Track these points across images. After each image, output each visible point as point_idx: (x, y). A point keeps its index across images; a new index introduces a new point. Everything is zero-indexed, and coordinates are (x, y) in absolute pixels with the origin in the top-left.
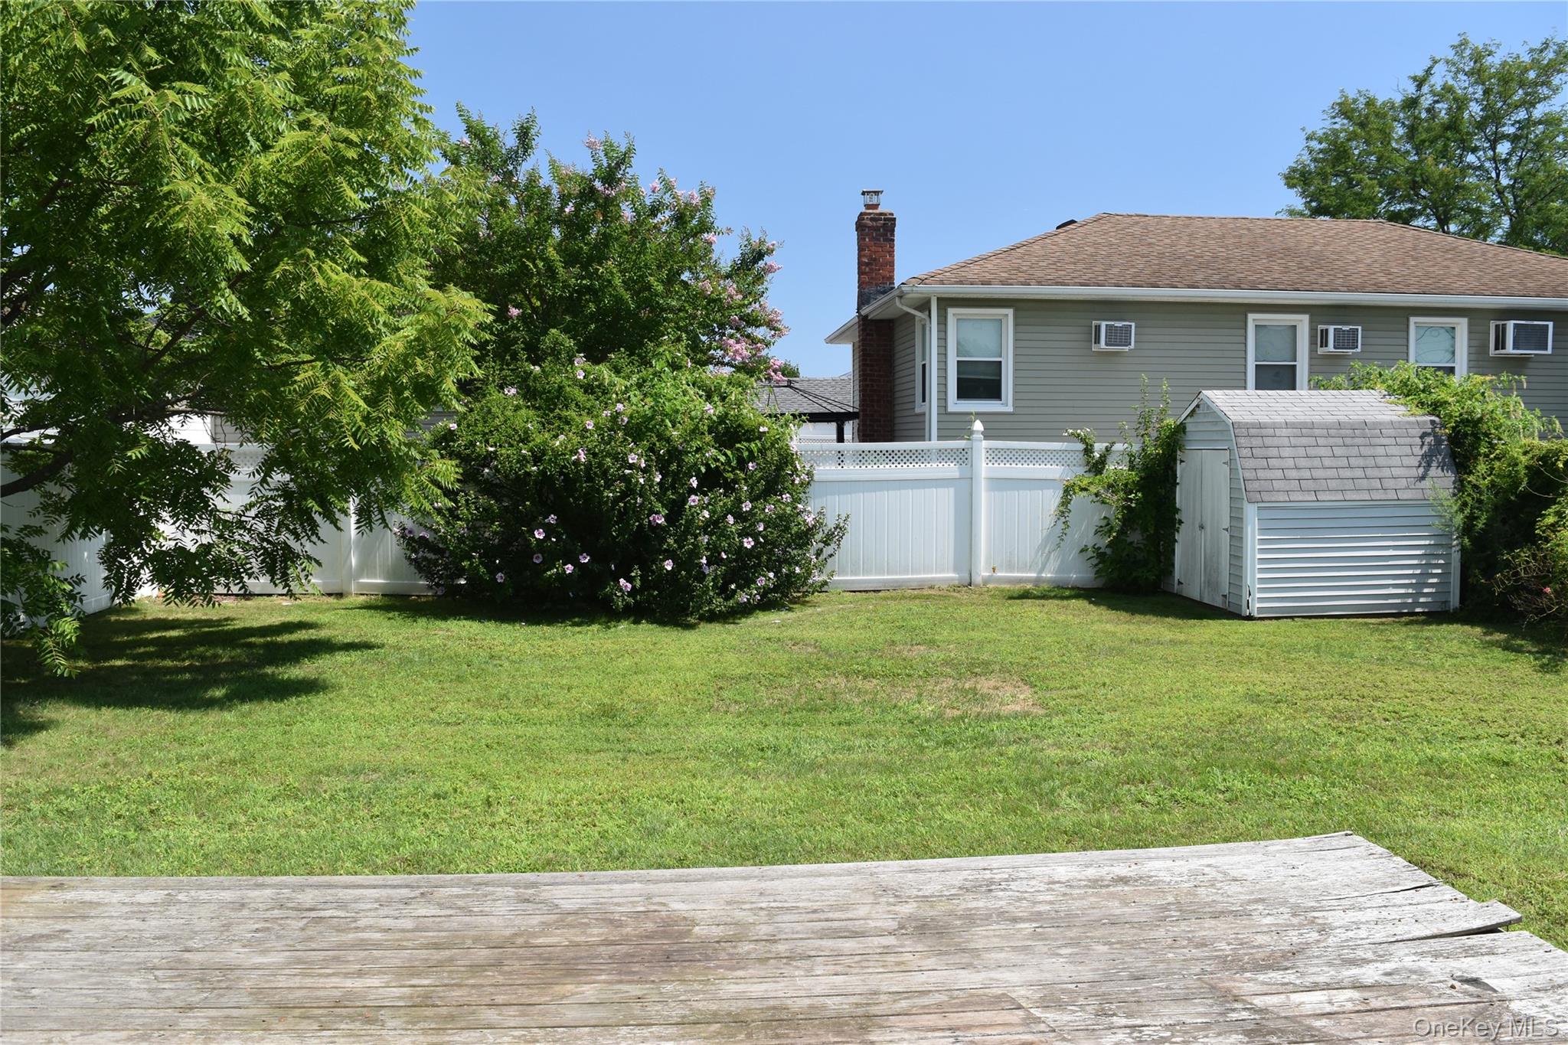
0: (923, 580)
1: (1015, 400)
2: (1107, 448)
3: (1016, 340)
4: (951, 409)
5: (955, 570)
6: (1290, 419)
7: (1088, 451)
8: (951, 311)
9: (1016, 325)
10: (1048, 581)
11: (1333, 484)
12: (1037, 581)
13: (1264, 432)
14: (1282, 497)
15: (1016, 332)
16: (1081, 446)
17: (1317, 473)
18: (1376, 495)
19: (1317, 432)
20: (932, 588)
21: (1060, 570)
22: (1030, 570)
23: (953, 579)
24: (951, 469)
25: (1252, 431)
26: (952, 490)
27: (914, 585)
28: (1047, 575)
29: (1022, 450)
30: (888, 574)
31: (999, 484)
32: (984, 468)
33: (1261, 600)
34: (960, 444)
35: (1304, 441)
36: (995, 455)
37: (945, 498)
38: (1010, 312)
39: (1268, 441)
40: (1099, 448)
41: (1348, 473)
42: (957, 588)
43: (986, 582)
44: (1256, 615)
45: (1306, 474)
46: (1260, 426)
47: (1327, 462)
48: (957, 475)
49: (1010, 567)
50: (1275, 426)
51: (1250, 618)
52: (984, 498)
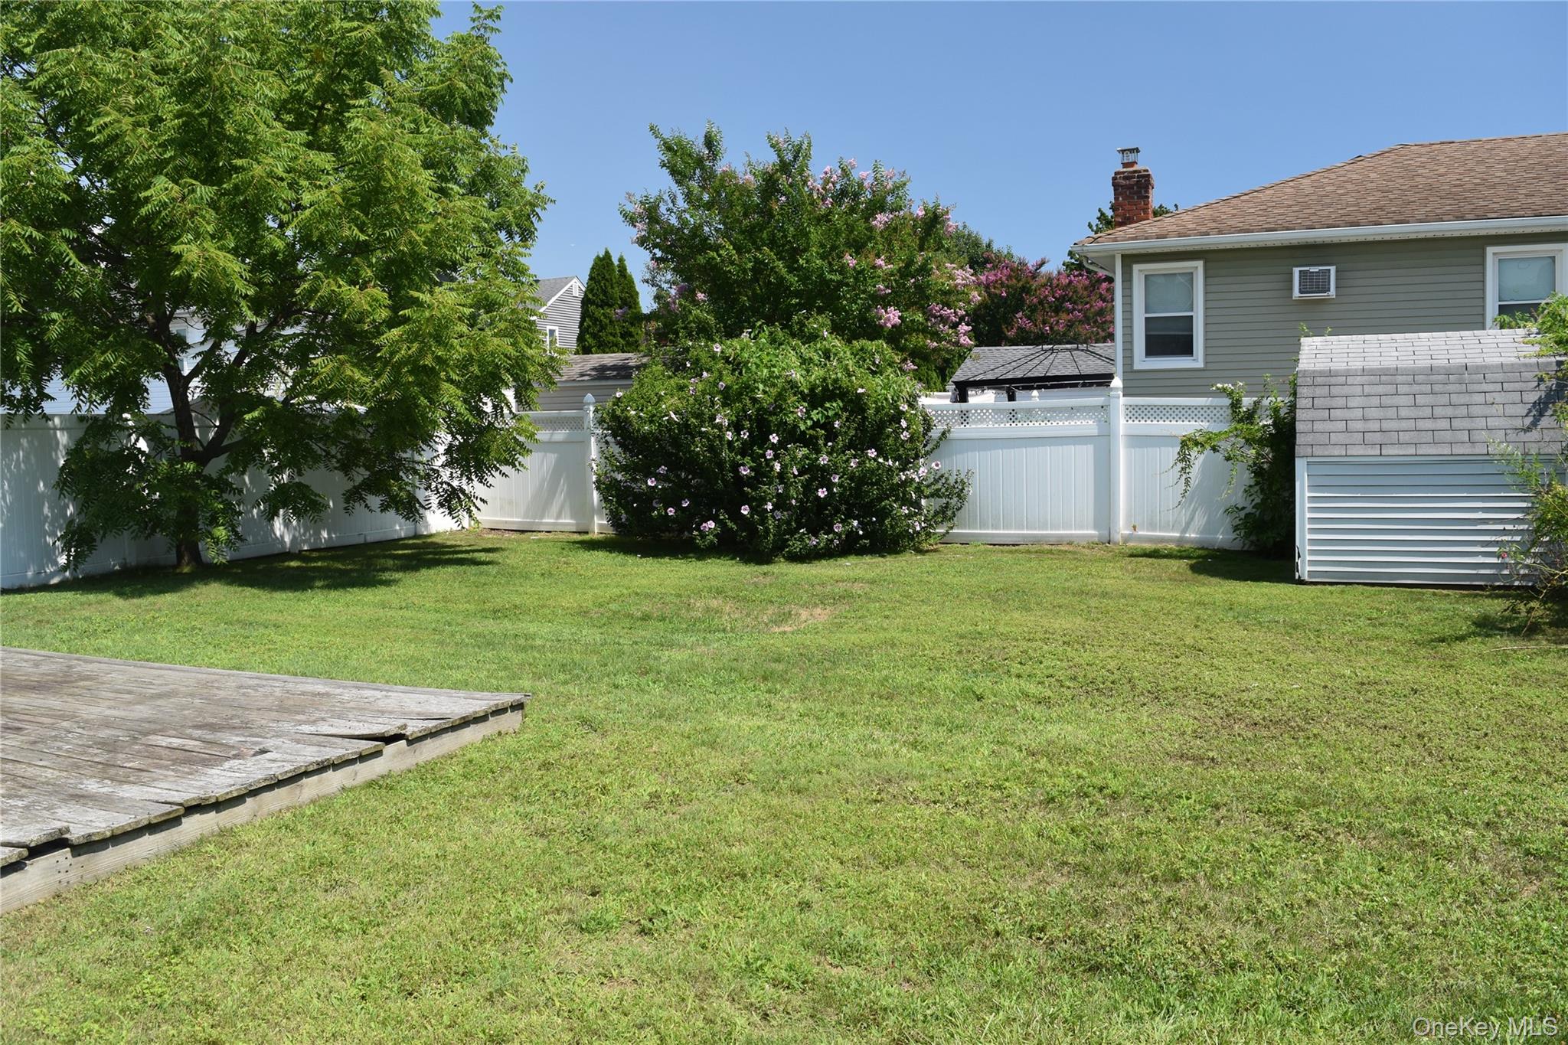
0: (1061, 536)
1: (1206, 355)
2: (1255, 403)
3: (1206, 293)
4: (1137, 366)
5: (1095, 527)
6: (1369, 365)
7: (1235, 405)
8: (1136, 268)
9: (1206, 277)
10: (1191, 541)
11: (1404, 437)
12: (1180, 541)
13: (1333, 380)
14: (1338, 451)
15: (1206, 285)
16: (1227, 401)
17: (1386, 425)
18: (1458, 450)
19: (1400, 379)
20: (1070, 544)
21: (1205, 530)
22: (1173, 530)
23: (1092, 536)
24: (1087, 425)
25: (1319, 380)
26: (1091, 447)
27: (1053, 540)
28: (1192, 535)
29: (1164, 407)
30: (1027, 529)
31: (1137, 441)
32: (1122, 425)
33: (1312, 563)
34: (1099, 400)
35: (1381, 389)
36: (1134, 412)
37: (1085, 454)
38: (1200, 264)
39: (1335, 391)
40: (1247, 402)
41: (1429, 424)
42: (1092, 545)
43: (1126, 539)
44: (1306, 578)
45: (1375, 426)
46: (1330, 374)
47: (1403, 413)
48: (1095, 432)
49: (1152, 526)
50: (1347, 374)
51: (1301, 582)
52: (1122, 454)
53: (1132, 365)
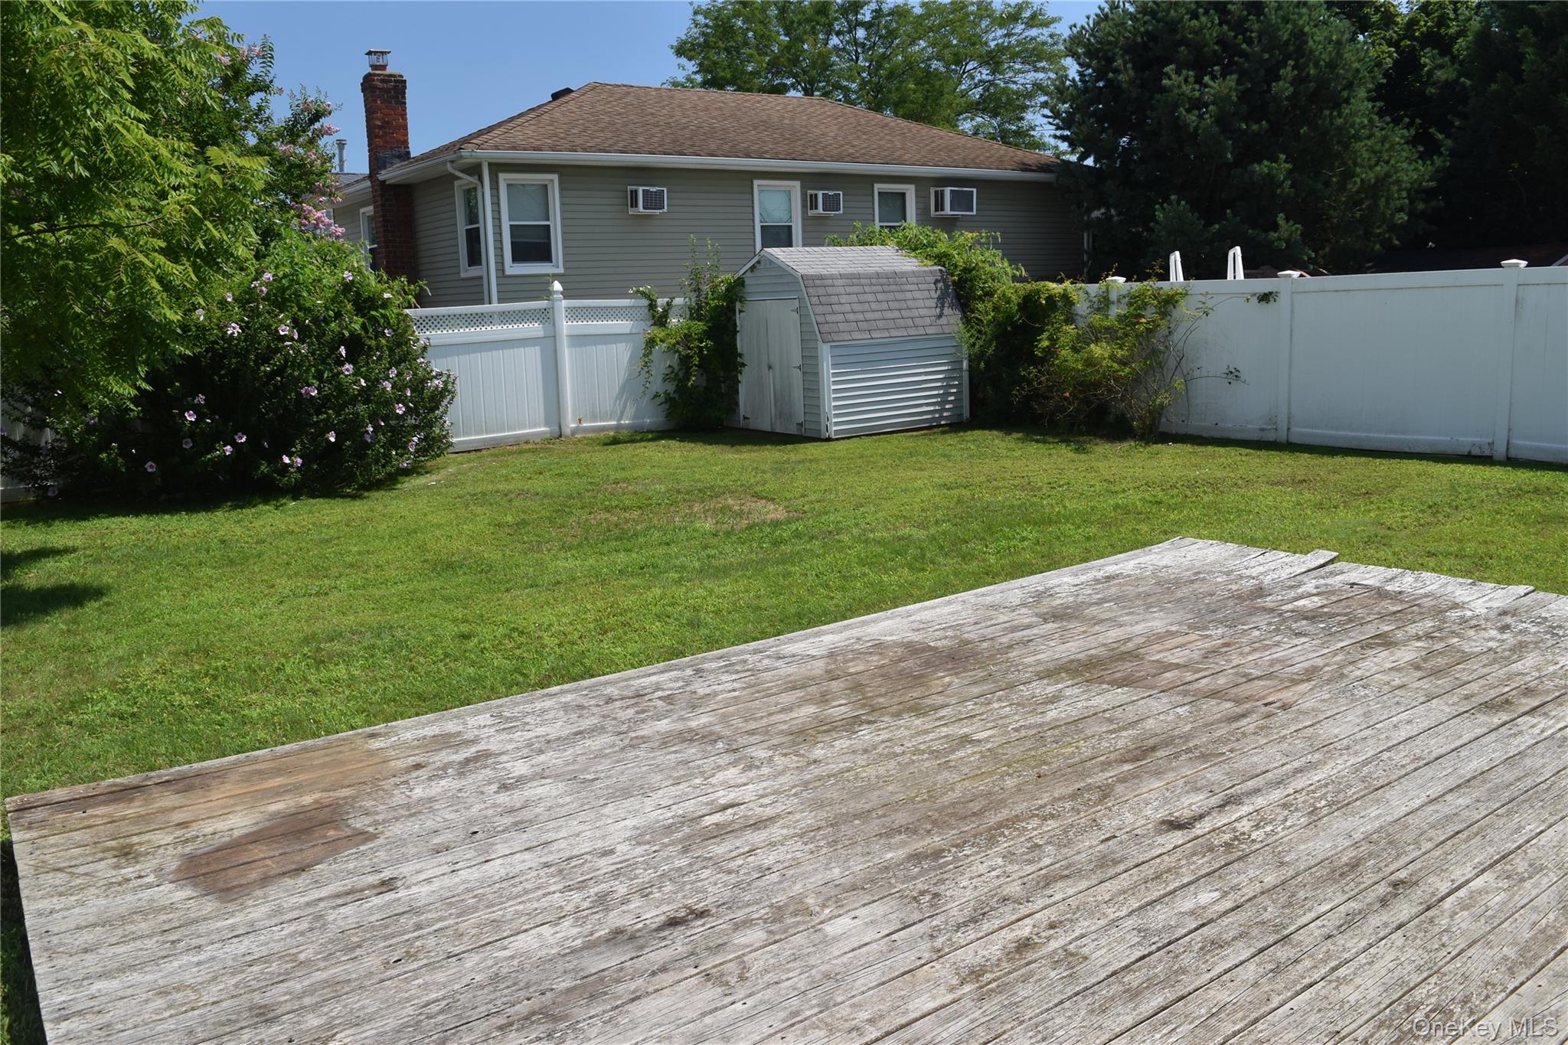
0: (518, 436)
1: (565, 261)
2: (668, 303)
3: (562, 204)
4: (509, 271)
5: (547, 424)
6: (842, 271)
7: (652, 306)
8: (502, 176)
9: (562, 189)
10: (627, 427)
11: (880, 324)
12: (618, 428)
13: (826, 282)
14: (846, 337)
15: (562, 197)
16: (645, 302)
17: (869, 316)
18: (912, 332)
19: (863, 281)
20: (527, 442)
21: (635, 417)
22: (610, 420)
23: (543, 433)
24: (534, 328)
25: (818, 282)
26: (538, 348)
27: (512, 441)
28: (625, 422)
29: (597, 308)
30: (487, 433)
31: (580, 340)
32: (566, 326)
33: (837, 424)
34: (542, 304)
35: (855, 289)
36: (574, 313)
37: (532, 357)
38: (555, 177)
39: (830, 290)
40: (661, 302)
41: (888, 315)
42: (549, 441)
43: (574, 432)
44: (834, 437)
45: (860, 317)
46: (821, 277)
47: (874, 306)
48: (541, 334)
49: (594, 418)
50: (832, 277)
51: (829, 440)
52: (567, 354)
53: (503, 271)
